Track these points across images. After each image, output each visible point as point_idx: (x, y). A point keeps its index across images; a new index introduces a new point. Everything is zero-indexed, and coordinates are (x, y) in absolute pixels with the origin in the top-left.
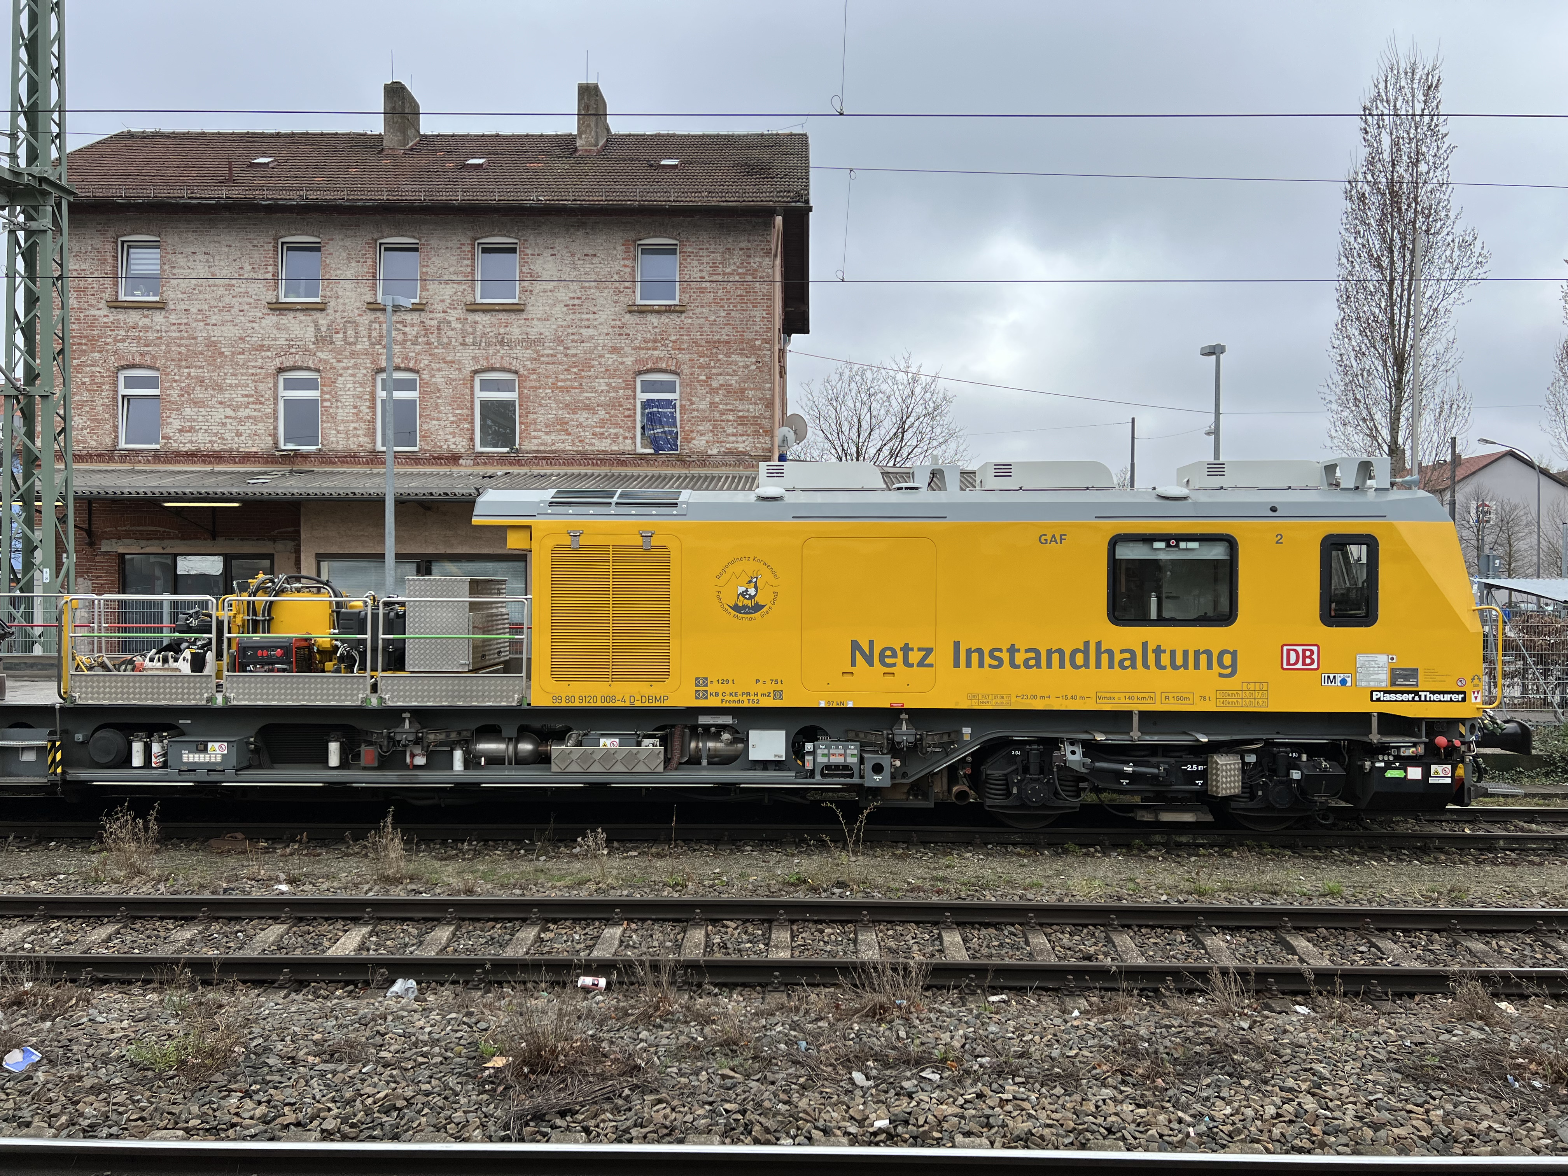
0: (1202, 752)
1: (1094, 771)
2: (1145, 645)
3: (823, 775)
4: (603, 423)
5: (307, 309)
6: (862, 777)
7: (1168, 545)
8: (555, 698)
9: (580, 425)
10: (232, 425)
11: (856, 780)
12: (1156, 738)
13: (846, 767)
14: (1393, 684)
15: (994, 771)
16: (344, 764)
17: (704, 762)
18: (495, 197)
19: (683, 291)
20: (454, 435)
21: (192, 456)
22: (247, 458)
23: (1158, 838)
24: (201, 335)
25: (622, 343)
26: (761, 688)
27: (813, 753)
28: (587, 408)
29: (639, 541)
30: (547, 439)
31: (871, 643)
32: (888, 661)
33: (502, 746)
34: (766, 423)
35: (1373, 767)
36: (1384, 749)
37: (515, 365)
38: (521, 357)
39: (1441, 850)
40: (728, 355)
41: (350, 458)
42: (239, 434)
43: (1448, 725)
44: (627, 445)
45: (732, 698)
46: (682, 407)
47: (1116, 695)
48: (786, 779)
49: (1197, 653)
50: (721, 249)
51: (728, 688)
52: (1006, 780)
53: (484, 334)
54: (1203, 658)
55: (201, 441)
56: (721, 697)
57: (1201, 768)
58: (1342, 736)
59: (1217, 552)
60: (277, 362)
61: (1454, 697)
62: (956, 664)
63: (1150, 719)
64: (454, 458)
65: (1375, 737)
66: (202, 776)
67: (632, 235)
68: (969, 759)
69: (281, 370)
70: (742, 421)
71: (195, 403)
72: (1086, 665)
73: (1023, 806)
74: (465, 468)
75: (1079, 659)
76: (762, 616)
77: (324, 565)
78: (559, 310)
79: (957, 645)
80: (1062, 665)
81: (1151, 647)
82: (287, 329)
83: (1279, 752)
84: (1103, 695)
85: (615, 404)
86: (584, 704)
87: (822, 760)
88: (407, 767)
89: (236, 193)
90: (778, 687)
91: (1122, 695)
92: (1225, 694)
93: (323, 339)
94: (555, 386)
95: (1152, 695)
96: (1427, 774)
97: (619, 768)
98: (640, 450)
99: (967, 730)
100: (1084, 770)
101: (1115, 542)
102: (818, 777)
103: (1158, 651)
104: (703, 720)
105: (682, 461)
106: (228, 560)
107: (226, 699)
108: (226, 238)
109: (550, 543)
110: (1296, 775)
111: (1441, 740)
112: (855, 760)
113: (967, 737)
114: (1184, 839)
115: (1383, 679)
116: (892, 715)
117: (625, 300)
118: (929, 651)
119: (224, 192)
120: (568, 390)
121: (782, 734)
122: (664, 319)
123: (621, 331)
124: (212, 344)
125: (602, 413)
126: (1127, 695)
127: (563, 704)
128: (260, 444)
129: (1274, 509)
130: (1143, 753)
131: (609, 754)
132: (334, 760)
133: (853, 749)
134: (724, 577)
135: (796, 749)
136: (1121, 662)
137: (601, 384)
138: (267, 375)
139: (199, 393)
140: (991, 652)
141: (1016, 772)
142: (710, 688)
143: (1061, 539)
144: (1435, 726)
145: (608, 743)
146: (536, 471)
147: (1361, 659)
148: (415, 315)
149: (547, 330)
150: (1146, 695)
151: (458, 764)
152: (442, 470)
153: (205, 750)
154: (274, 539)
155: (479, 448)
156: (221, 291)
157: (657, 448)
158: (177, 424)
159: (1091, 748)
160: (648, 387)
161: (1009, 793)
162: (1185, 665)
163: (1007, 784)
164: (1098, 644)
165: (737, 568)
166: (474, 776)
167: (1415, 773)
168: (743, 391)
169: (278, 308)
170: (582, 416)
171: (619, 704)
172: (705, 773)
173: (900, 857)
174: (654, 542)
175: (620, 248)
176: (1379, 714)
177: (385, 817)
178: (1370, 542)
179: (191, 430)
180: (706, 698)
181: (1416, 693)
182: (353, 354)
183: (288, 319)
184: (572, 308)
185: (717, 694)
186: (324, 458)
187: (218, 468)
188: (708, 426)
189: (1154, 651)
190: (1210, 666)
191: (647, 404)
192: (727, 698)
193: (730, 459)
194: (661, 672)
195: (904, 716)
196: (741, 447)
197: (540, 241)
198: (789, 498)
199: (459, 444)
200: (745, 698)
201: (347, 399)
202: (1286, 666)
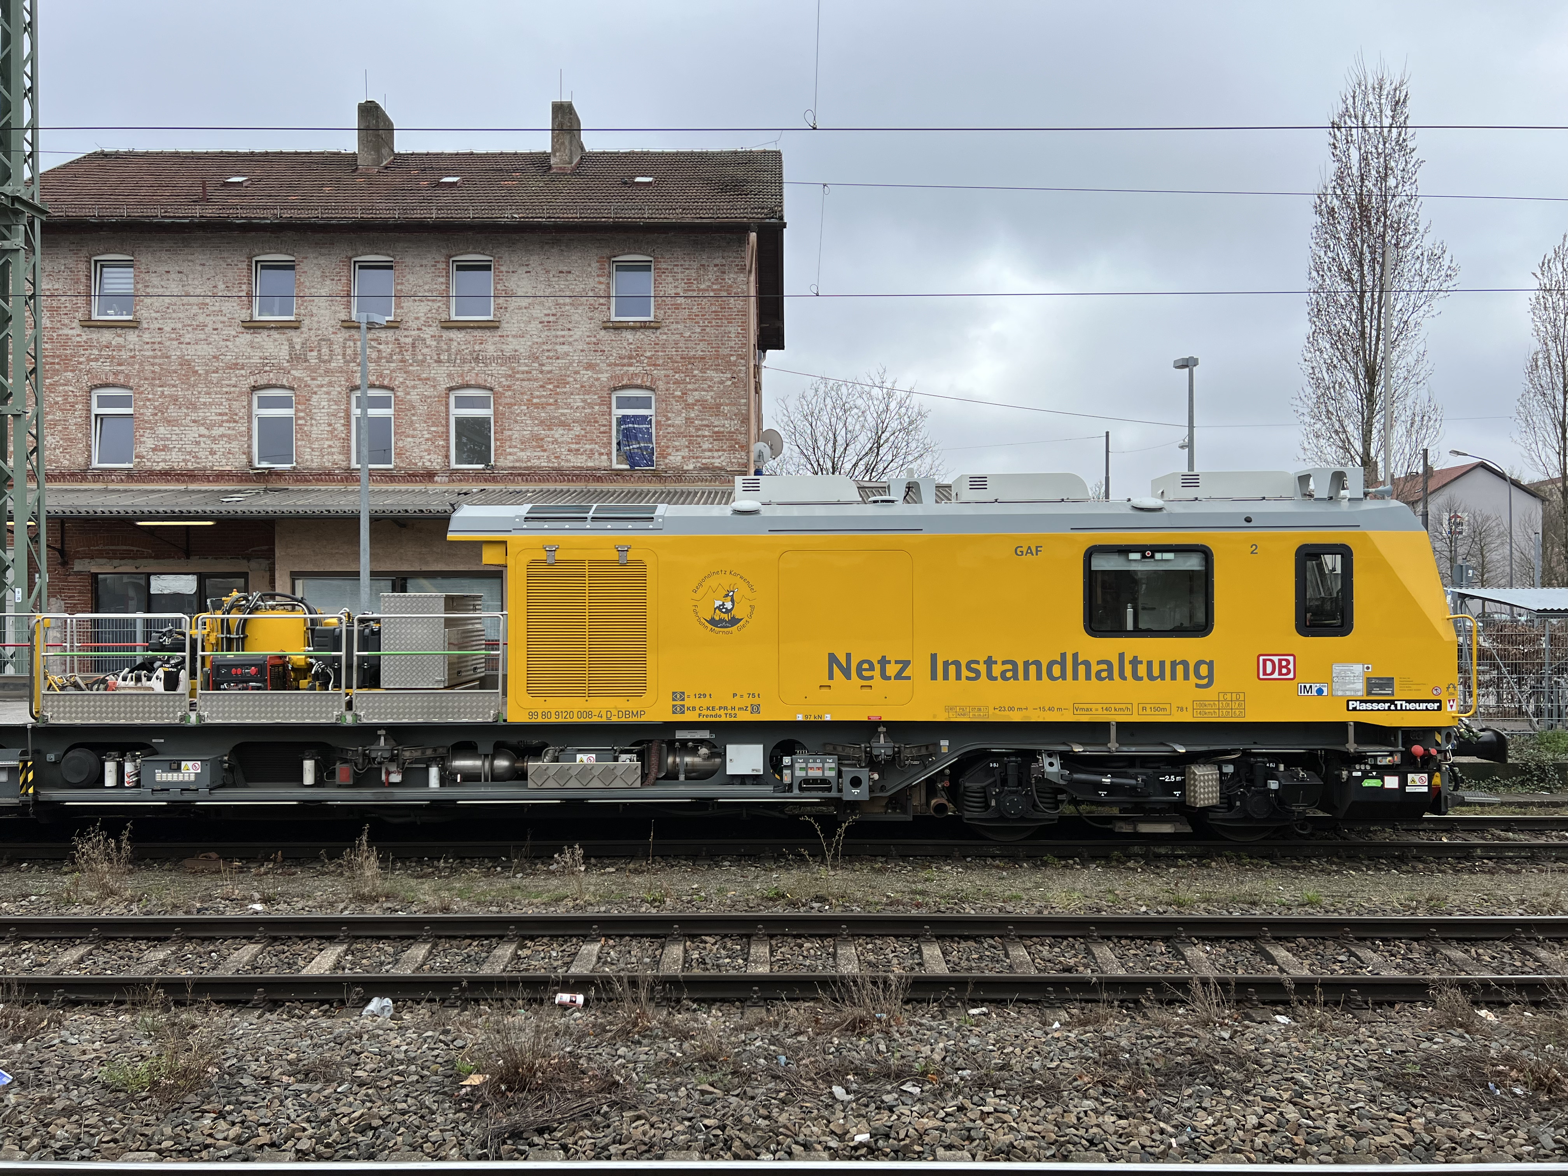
0: (1181, 763)
1: (1072, 783)
2: (1121, 656)
3: (801, 789)
4: (578, 439)
5: (282, 327)
6: (840, 790)
7: (1144, 557)
8: (531, 714)
9: (555, 441)
10: (206, 443)
11: (834, 794)
12: (1134, 749)
13: (824, 781)
14: (1369, 693)
15: (972, 784)
16: (319, 782)
17: (682, 777)
18: (470, 214)
19: (657, 307)
20: (429, 452)
21: (166, 475)
22: (221, 476)
23: (1136, 849)
24: (175, 354)
25: (597, 359)
26: (738, 702)
27: (791, 767)
28: (563, 424)
29: (615, 555)
30: (523, 455)
31: (848, 656)
32: (865, 673)
33: (478, 763)
34: (742, 438)
35: (1350, 776)
36: (1360, 758)
37: (490, 382)
38: (496, 373)
39: (1418, 859)
40: (703, 371)
41: (325, 475)
42: (213, 453)
43: (1424, 734)
44: (603, 462)
45: (709, 713)
46: (658, 423)
47: (1094, 707)
48: (764, 793)
49: (1174, 664)
50: (695, 265)
51: (705, 702)
52: (985, 792)
53: (458, 352)
54: (1180, 669)
55: (175, 460)
56: (698, 711)
57: (1179, 779)
58: (1319, 746)
59: (1193, 563)
60: (251, 381)
61: (1430, 706)
62: (934, 677)
63: (1128, 730)
64: (429, 476)
65: (1351, 747)
66: (175, 795)
67: (607, 252)
68: (947, 771)
69: (254, 388)
70: (718, 436)
71: (169, 422)
72: (1063, 676)
73: (1002, 818)
74: (440, 485)
75: (1056, 670)
76: (739, 630)
77: (299, 584)
78: (534, 326)
79: (934, 657)
80: (1039, 677)
81: (1128, 658)
82: (261, 347)
83: (1257, 762)
84: (1081, 706)
85: (590, 420)
86: (561, 720)
87: (799, 773)
88: (382, 785)
89: (210, 212)
90: (756, 701)
91: (1099, 707)
92: (1202, 704)
93: (298, 358)
94: (529, 403)
95: (1130, 706)
96: (1403, 783)
97: (596, 783)
98: (616, 466)
99: (945, 743)
100: (1062, 782)
101: (1090, 553)
102: (796, 791)
103: (1135, 662)
104: (680, 735)
105: (658, 476)
106: (202, 579)
107: (199, 717)
108: (200, 257)
109: (526, 559)
110: (1274, 785)
111: (1418, 749)
112: (833, 774)
113: (945, 750)
114: (1163, 851)
115: (1359, 688)
116: (870, 728)
117: (599, 316)
118: (906, 664)
119: (197, 211)
120: (543, 406)
121: (760, 747)
122: (639, 335)
123: (596, 347)
124: (185, 363)
125: (577, 430)
126: (1105, 706)
127: (540, 720)
128: (235, 463)
129: (1248, 520)
130: (1121, 764)
131: (585, 770)
132: (309, 778)
133: (831, 763)
134: (701, 591)
135: (773, 763)
136: (1098, 674)
137: (577, 401)
138: (241, 394)
139: (173, 412)
140: (968, 664)
141: (994, 784)
142: (687, 703)
143: (1037, 551)
144: (1412, 735)
145: (585, 759)
146: (511, 487)
147: (1337, 668)
148: (390, 333)
149: (521, 346)
150: (1124, 706)
151: (434, 781)
152: (418, 487)
153: (178, 769)
154: (248, 558)
155: (454, 465)
156: (195, 310)
157: (633, 465)
158: (150, 443)
159: (1069, 760)
160: (623, 403)
161: (987, 806)
162: (1162, 676)
163: (985, 797)
164: (1075, 656)
165: (713, 582)
166: (450, 793)
167: (1392, 782)
168: (718, 406)
169: (251, 326)
170: (558, 432)
171: (595, 719)
172: (682, 788)
173: (879, 871)
174: (631, 556)
175: (595, 265)
176: (1357, 724)
177: (360, 834)
178: (1345, 552)
179: (165, 448)
180: (683, 712)
181: (1392, 702)
182: (327, 371)
183: (262, 338)
184: (547, 325)
185: (694, 708)
186: (299, 476)
187: (192, 487)
188: (684, 441)
189: (1130, 662)
190: (1186, 677)
191: (623, 420)
192: (705, 712)
193: (706, 474)
194: (638, 687)
195: (882, 729)
196: (717, 463)
197: (515, 258)
198: (766, 511)
199: (434, 461)
200: (722, 712)
201: (321, 417)
202: (1263, 676)
